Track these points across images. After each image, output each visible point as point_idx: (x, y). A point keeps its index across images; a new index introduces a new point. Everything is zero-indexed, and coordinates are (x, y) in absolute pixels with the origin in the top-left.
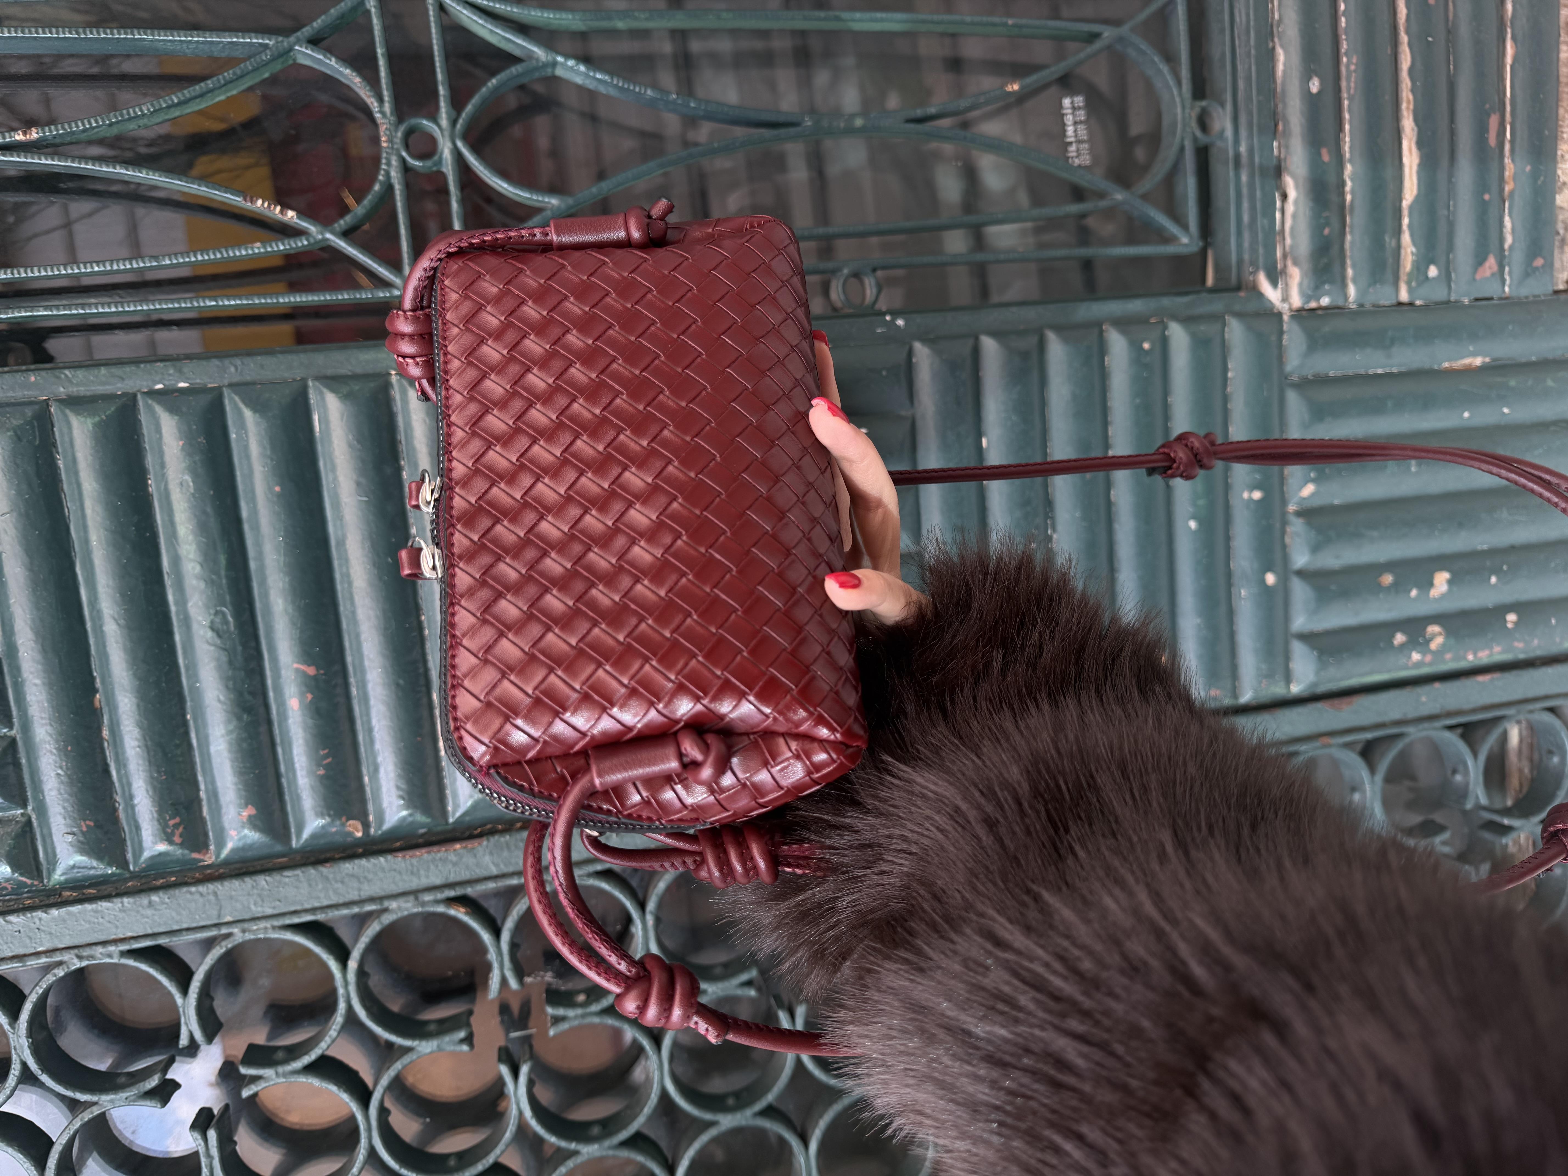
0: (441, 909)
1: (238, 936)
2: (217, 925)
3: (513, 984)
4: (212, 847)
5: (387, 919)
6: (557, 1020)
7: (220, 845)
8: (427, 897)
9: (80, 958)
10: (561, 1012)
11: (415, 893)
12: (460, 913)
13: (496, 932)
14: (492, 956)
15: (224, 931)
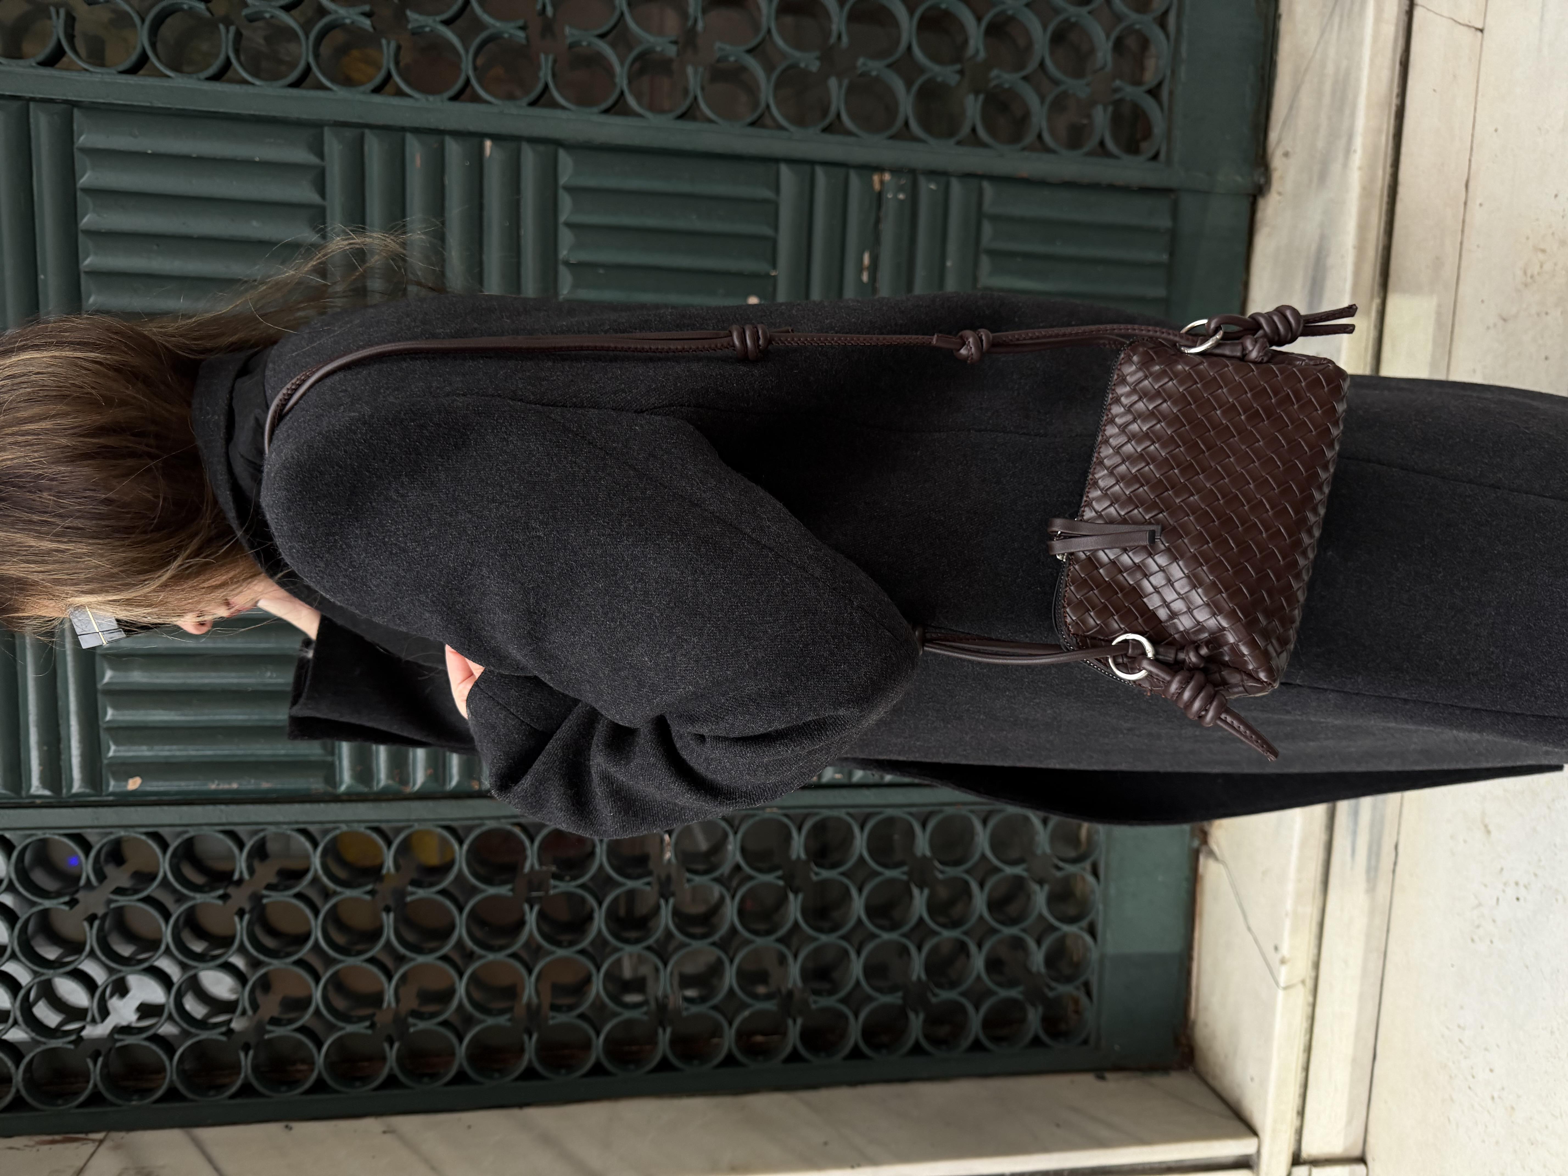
0: (509, 827)
1: (417, 826)
2: (408, 820)
3: (537, 867)
4: (411, 784)
5: (484, 828)
6: (555, 887)
7: (414, 784)
8: (503, 821)
9: (348, 826)
10: (557, 883)
11: (498, 818)
12: (517, 830)
13: (532, 840)
14: (529, 852)
15: (411, 823)
